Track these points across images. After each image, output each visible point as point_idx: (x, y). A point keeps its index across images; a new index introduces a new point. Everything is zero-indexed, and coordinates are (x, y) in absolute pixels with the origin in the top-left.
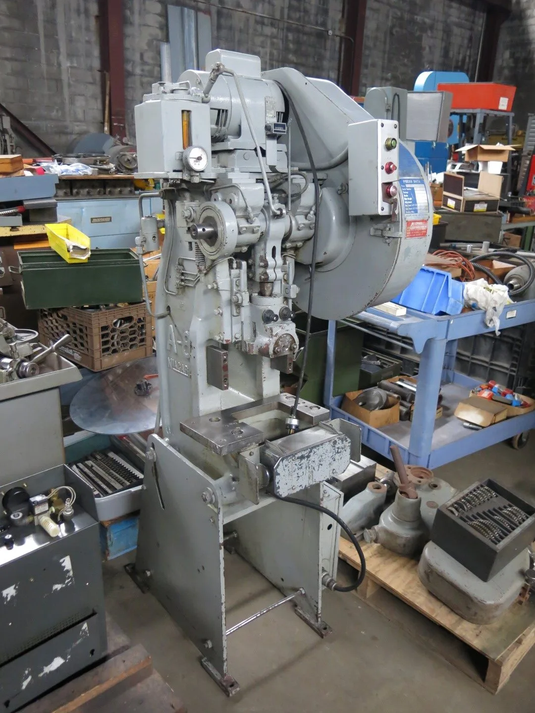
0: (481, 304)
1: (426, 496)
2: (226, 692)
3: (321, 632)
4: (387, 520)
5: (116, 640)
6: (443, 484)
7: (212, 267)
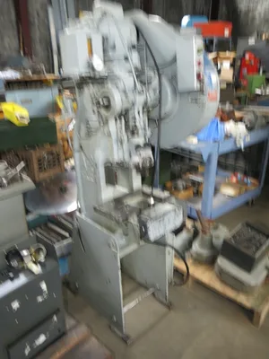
0: (234, 134)
1: (214, 233)
2: (126, 342)
3: (169, 306)
4: (196, 247)
5: (70, 322)
6: (221, 227)
7: (106, 122)
